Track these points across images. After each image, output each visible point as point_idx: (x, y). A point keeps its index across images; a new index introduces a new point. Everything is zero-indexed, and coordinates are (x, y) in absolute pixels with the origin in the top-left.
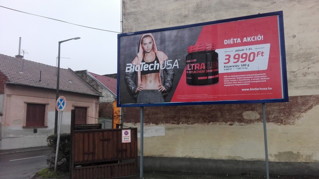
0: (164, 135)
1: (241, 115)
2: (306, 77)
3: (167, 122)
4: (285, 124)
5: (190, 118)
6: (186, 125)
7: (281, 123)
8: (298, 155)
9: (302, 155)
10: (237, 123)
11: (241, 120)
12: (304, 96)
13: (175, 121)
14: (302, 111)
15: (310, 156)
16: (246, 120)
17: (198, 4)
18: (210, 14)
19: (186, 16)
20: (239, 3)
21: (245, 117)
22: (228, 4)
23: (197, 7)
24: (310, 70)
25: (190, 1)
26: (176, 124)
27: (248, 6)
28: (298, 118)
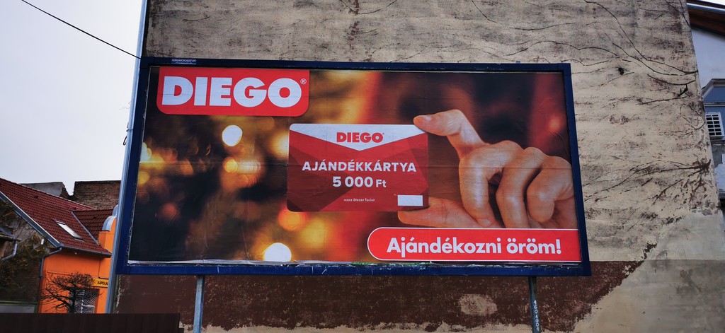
1: (454, 304)
2: (592, 220)
3: (258, 322)
4: (552, 330)
5: (325, 309)
11: (455, 318)
13: (284, 317)
14: (587, 297)
16: (467, 316)
17: (356, 24)
18: (383, 51)
19: (324, 46)
20: (450, 37)
21: (465, 310)
22: (427, 36)
23: (355, 31)
24: (600, 205)
25: (337, 13)
26: (285, 326)
27: (469, 47)
28: (581, 315)
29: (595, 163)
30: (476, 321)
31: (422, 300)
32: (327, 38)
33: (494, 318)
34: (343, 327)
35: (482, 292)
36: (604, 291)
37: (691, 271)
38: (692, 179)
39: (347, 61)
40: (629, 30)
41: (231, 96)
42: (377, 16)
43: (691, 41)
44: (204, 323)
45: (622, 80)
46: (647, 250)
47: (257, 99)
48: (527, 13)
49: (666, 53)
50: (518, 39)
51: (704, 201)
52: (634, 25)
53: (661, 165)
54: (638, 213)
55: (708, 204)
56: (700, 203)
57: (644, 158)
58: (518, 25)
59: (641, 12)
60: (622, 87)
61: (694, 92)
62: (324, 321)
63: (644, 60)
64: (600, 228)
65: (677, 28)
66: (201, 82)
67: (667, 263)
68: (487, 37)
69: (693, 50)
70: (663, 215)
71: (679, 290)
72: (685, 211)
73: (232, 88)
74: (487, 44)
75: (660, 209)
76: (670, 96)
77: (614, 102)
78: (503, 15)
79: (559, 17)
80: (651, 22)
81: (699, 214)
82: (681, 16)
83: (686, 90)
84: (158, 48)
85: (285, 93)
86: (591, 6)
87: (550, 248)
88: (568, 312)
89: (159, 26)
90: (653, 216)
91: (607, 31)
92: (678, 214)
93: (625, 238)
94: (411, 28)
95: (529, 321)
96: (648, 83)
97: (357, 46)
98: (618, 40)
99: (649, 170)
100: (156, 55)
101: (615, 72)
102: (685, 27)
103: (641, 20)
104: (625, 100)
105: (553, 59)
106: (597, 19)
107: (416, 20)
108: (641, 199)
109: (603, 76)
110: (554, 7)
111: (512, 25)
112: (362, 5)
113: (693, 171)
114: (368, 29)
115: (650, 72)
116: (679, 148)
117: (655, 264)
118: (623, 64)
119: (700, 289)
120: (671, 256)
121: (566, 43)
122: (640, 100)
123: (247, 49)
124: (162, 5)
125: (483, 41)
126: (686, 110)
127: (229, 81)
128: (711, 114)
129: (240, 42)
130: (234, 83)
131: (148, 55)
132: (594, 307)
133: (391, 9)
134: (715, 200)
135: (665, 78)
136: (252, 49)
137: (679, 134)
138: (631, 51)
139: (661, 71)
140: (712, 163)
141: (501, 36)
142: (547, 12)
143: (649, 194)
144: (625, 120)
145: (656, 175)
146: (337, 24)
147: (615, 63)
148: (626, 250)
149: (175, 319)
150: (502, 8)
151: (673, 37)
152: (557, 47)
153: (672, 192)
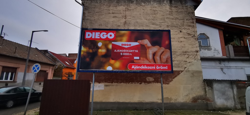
1: (145, 79)
2: (174, 62)
3: (105, 82)
4: (165, 84)
6: (116, 84)
8: (171, 99)
9: (173, 99)
10: (143, 83)
13: (111, 81)
14: (172, 78)
15: (176, 100)
17: (126, 21)
18: (131, 27)
19: (119, 26)
20: (145, 24)
21: (147, 80)
22: (140, 24)
23: (125, 23)
24: (176, 59)
25: (122, 19)
26: (111, 83)
27: (149, 26)
28: (171, 81)
29: (175, 50)
30: (149, 82)
31: (139, 78)
32: (119, 24)
33: (153, 82)
34: (122, 83)
35: (151, 76)
36: (176, 76)
37: (194, 73)
38: (195, 54)
39: (124, 29)
40: (183, 23)
41: (100, 36)
42: (130, 19)
43: (196, 25)
44: (95, 82)
45: (181, 33)
46: (185, 68)
47: (105, 37)
48: (161, 19)
49: (190, 28)
50: (159, 25)
51: (197, 58)
52: (184, 22)
53: (188, 51)
54: (183, 61)
55: (198, 59)
56: (196, 59)
57: (185, 49)
58: (159, 22)
59: (185, 19)
60: (181, 35)
61: (196, 36)
62: (119, 82)
63: (185, 29)
64: (176, 64)
65: (193, 23)
66: (94, 33)
67: (189, 71)
68: (153, 24)
69: (196, 27)
70: (188, 61)
71: (191, 76)
72: (193, 60)
73: (100, 34)
74: (153, 26)
75: (188, 60)
76: (191, 37)
77: (179, 38)
78: (156, 19)
79: (168, 20)
80: (187, 21)
81: (196, 61)
82: (194, 20)
83: (194, 35)
84: (85, 26)
85: (111, 36)
86: (175, 18)
87: (165, 68)
88: (168, 81)
89: (85, 22)
90: (186, 61)
91: (178, 23)
92: (191, 61)
93: (180, 66)
94: (137, 22)
95: (160, 82)
96: (186, 34)
97: (126, 26)
98: (180, 25)
99: (186, 52)
100: (84, 28)
101: (179, 32)
102: (195, 22)
103: (185, 21)
104: (181, 38)
105: (167, 29)
106: (176, 21)
107: (138, 21)
108: (184, 58)
109: (177, 33)
110: (167, 18)
111: (158, 22)
112: (127, 17)
113: (195, 52)
114: (128, 22)
115: (187, 32)
116: (192, 48)
117: (186, 71)
118: (181, 30)
119: (195, 76)
120: (189, 70)
121: (170, 26)
122: (184, 38)
123: (103, 26)
124: (85, 17)
125: (152, 25)
126: (194, 40)
127: (99, 33)
128: (199, 41)
129: (101, 25)
130: (100, 33)
131: (83, 28)
132: (174, 80)
133: (133, 18)
134: (200, 58)
135: (190, 33)
136: (104, 26)
137: (192, 45)
138: (183, 27)
139: (189, 32)
140: (199, 51)
141: (156, 24)
142: (166, 19)
143: (186, 57)
144: (181, 42)
145: (187, 53)
146: (122, 21)
147: (180, 30)
148: (180, 68)
149: (89, 81)
150: (156, 18)
151: (192, 24)
152: (168, 26)
153: (190, 56)
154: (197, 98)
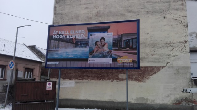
0: (74, 86)
1: (117, 76)
2: (153, 56)
3: (76, 79)
4: (141, 82)
5: (90, 76)
6: (87, 81)
7: (139, 81)
8: (147, 100)
9: (149, 100)
10: (115, 80)
11: (118, 79)
12: (152, 67)
13: (81, 78)
14: (150, 75)
15: (153, 101)
16: (120, 79)
17: (98, 12)
25: (93, 10)
28: (148, 79)
34: (93, 80)
40: (168, 6)
46: (167, 64)
48: (140, 4)
49: (178, 12)
50: (137, 11)
54: (166, 54)
55: (186, 52)
57: (168, 40)
60: (165, 22)
61: (185, 22)
62: (89, 79)
63: (171, 14)
65: (183, 4)
69: (186, 10)
76: (178, 23)
77: (162, 26)
79: (149, 5)
88: (145, 78)
90: (170, 55)
91: (162, 7)
92: (177, 54)
94: (111, 11)
96: (172, 20)
98: (165, 9)
103: (172, 3)
106: (159, 4)
109: (159, 20)
111: (136, 8)
112: (99, 7)
113: (182, 43)
115: (173, 17)
116: (179, 37)
117: (169, 67)
119: (181, 73)
120: (173, 65)
121: (150, 12)
122: (169, 25)
124: (57, 12)
126: (182, 27)
132: (151, 77)
134: (188, 50)
137: (180, 33)
138: (168, 12)
139: (176, 17)
140: (188, 41)
141: (133, 11)
143: (169, 49)
144: (165, 31)
147: (163, 16)
148: (161, 63)
153: (176, 49)
154: (181, 100)
